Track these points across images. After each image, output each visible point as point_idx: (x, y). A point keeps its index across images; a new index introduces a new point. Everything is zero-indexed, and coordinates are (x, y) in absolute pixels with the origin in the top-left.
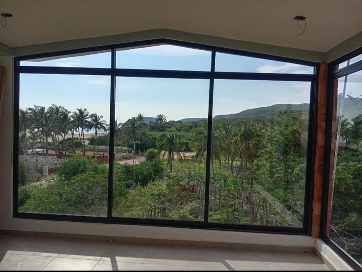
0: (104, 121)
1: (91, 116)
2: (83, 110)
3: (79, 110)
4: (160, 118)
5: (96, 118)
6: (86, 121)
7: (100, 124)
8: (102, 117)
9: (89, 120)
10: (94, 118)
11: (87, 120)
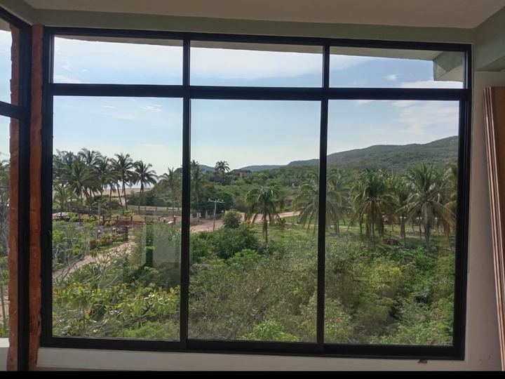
0: (153, 171)
1: (135, 165)
2: (125, 156)
3: (119, 157)
4: (221, 166)
5: (142, 167)
6: (129, 172)
7: (148, 175)
8: (150, 165)
9: (133, 170)
10: (139, 168)
11: (131, 170)
